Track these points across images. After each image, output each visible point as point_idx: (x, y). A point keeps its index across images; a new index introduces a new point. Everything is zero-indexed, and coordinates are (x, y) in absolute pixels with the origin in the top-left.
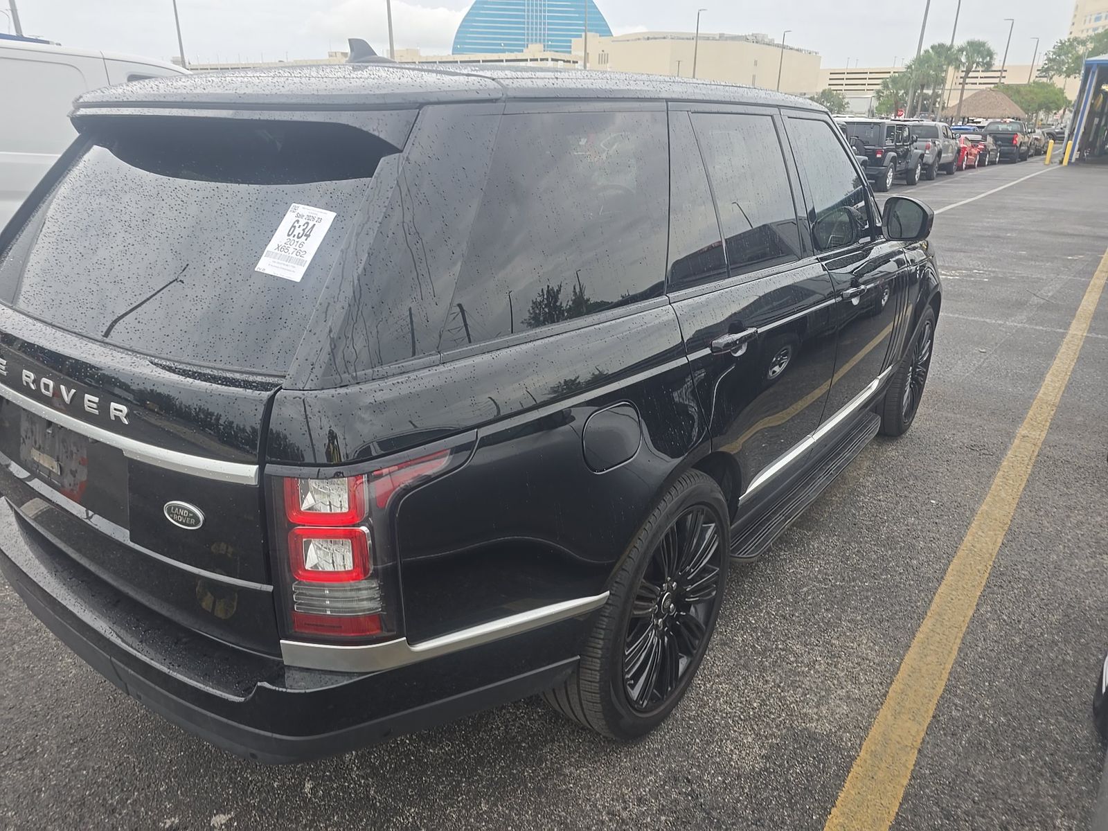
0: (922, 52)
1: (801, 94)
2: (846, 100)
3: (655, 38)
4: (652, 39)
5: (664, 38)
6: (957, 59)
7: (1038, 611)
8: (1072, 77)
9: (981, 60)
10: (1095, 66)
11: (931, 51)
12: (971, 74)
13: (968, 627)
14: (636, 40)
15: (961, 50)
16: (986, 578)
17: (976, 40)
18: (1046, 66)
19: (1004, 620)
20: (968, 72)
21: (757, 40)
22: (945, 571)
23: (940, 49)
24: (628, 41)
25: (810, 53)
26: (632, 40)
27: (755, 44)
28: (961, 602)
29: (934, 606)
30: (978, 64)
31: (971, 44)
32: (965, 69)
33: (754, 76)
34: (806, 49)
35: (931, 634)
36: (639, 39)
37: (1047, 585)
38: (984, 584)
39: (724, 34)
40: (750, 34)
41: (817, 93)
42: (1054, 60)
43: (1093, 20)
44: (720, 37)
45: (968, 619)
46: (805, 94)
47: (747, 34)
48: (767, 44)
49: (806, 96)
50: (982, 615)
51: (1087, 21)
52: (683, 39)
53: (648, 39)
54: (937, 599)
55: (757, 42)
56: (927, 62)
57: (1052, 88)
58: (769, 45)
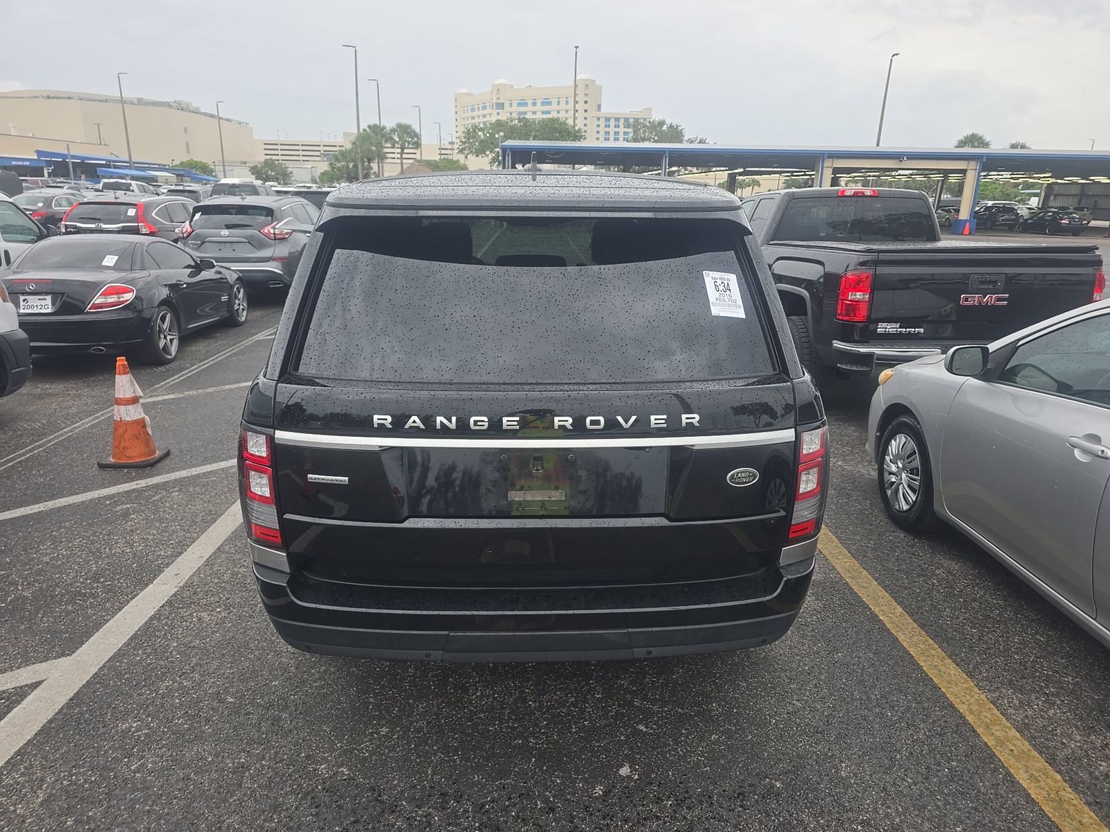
0: (361, 131)
1: (242, 163)
2: (290, 170)
3: (59, 98)
4: (54, 98)
5: (70, 98)
6: (391, 138)
8: (480, 156)
9: (410, 140)
10: (508, 150)
11: (368, 130)
12: (406, 151)
14: (31, 98)
15: (393, 130)
17: (403, 123)
18: (461, 147)
20: (403, 148)
21: (181, 107)
23: (377, 129)
24: (22, 98)
25: (240, 123)
26: (27, 97)
27: (180, 111)
30: (409, 143)
31: (400, 126)
32: (399, 146)
33: (187, 144)
34: (236, 119)
36: (36, 97)
39: (142, 99)
40: (173, 101)
41: (259, 162)
42: (464, 143)
43: (469, 110)
44: (138, 101)
46: (246, 163)
47: (169, 101)
48: (193, 112)
49: (247, 165)
51: (466, 112)
52: (94, 100)
53: (49, 97)
55: (181, 110)
56: (368, 140)
57: (458, 164)
58: (195, 113)
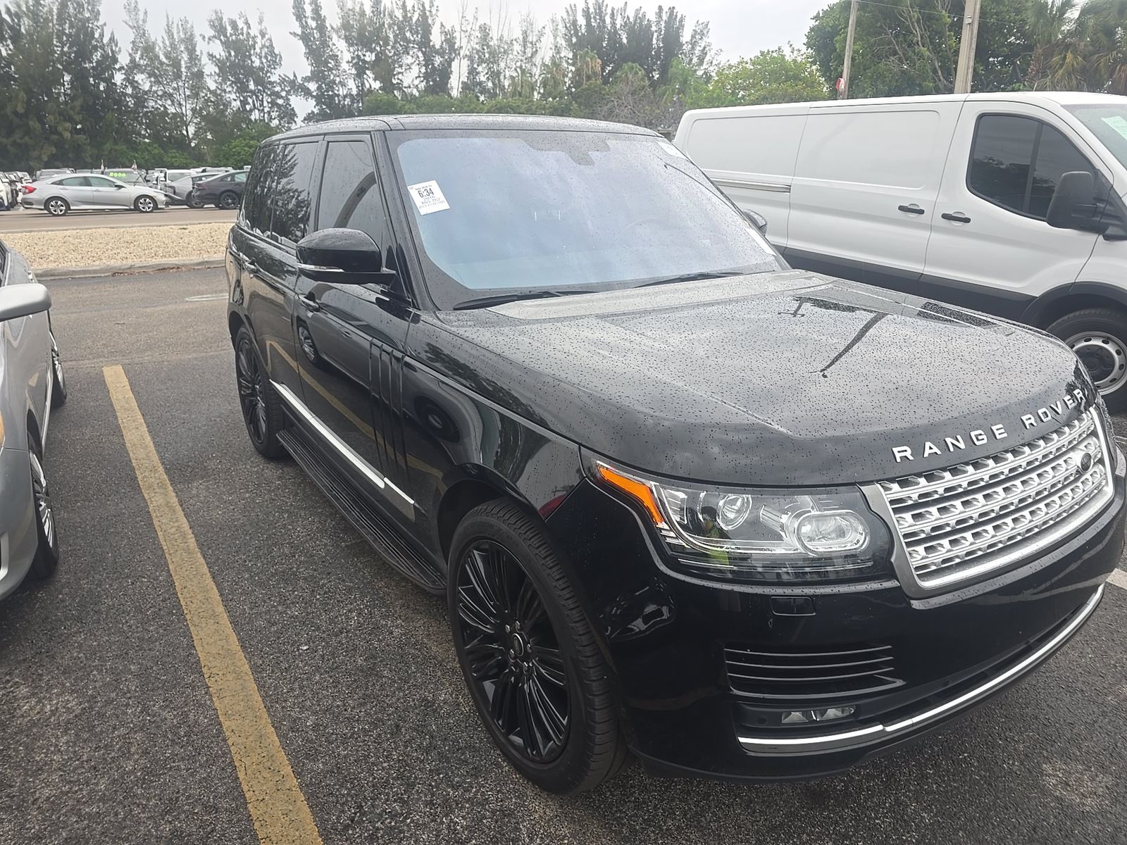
7: (122, 600)
13: (165, 558)
16: (181, 600)
19: (144, 577)
22: (217, 585)
28: (184, 570)
29: (199, 555)
35: (185, 540)
37: (125, 629)
38: (178, 594)
45: (169, 561)
50: (162, 571)
54: (202, 561)
